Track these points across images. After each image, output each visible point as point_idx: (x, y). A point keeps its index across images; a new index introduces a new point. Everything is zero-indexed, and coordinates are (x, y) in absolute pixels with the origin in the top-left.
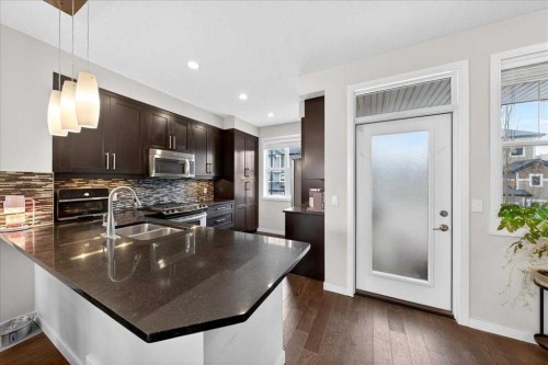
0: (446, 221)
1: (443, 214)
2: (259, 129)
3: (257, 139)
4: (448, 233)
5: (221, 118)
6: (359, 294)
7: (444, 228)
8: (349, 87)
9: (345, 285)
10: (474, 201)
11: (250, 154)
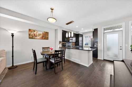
0: (121, 48)
1: (121, 47)
2: (83, 33)
3: (82, 35)
4: (122, 50)
5: (77, 32)
6: (104, 60)
7: (121, 49)
8: (102, 27)
9: (102, 58)
10: (126, 45)
11: (81, 38)
